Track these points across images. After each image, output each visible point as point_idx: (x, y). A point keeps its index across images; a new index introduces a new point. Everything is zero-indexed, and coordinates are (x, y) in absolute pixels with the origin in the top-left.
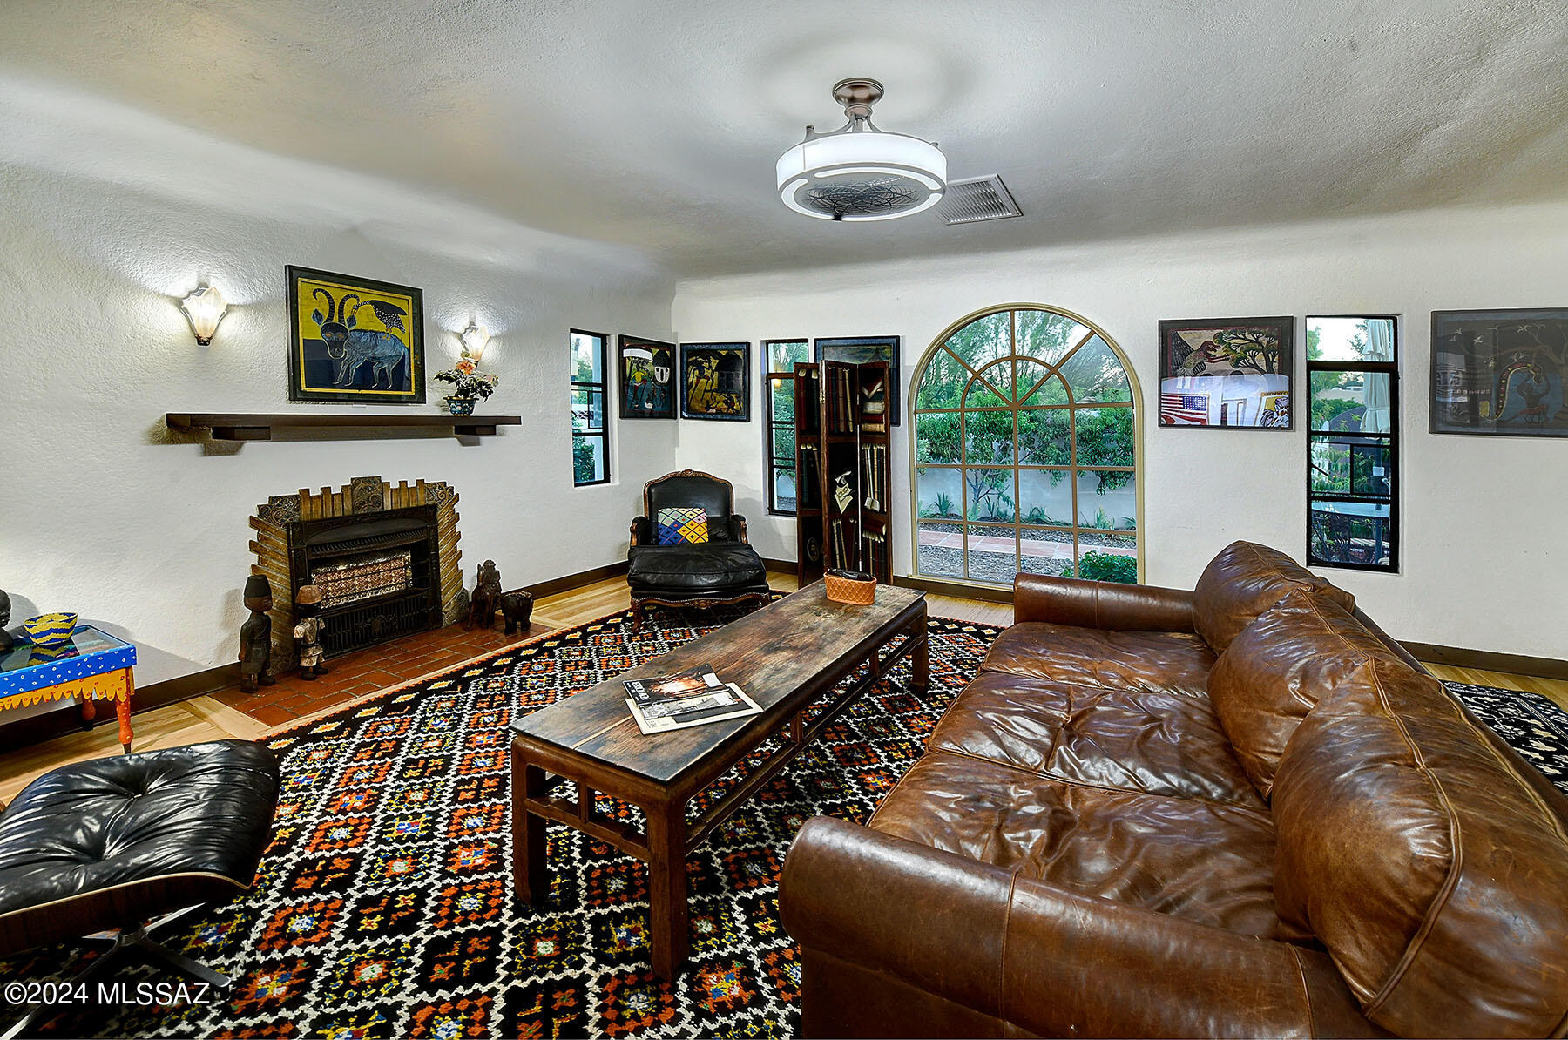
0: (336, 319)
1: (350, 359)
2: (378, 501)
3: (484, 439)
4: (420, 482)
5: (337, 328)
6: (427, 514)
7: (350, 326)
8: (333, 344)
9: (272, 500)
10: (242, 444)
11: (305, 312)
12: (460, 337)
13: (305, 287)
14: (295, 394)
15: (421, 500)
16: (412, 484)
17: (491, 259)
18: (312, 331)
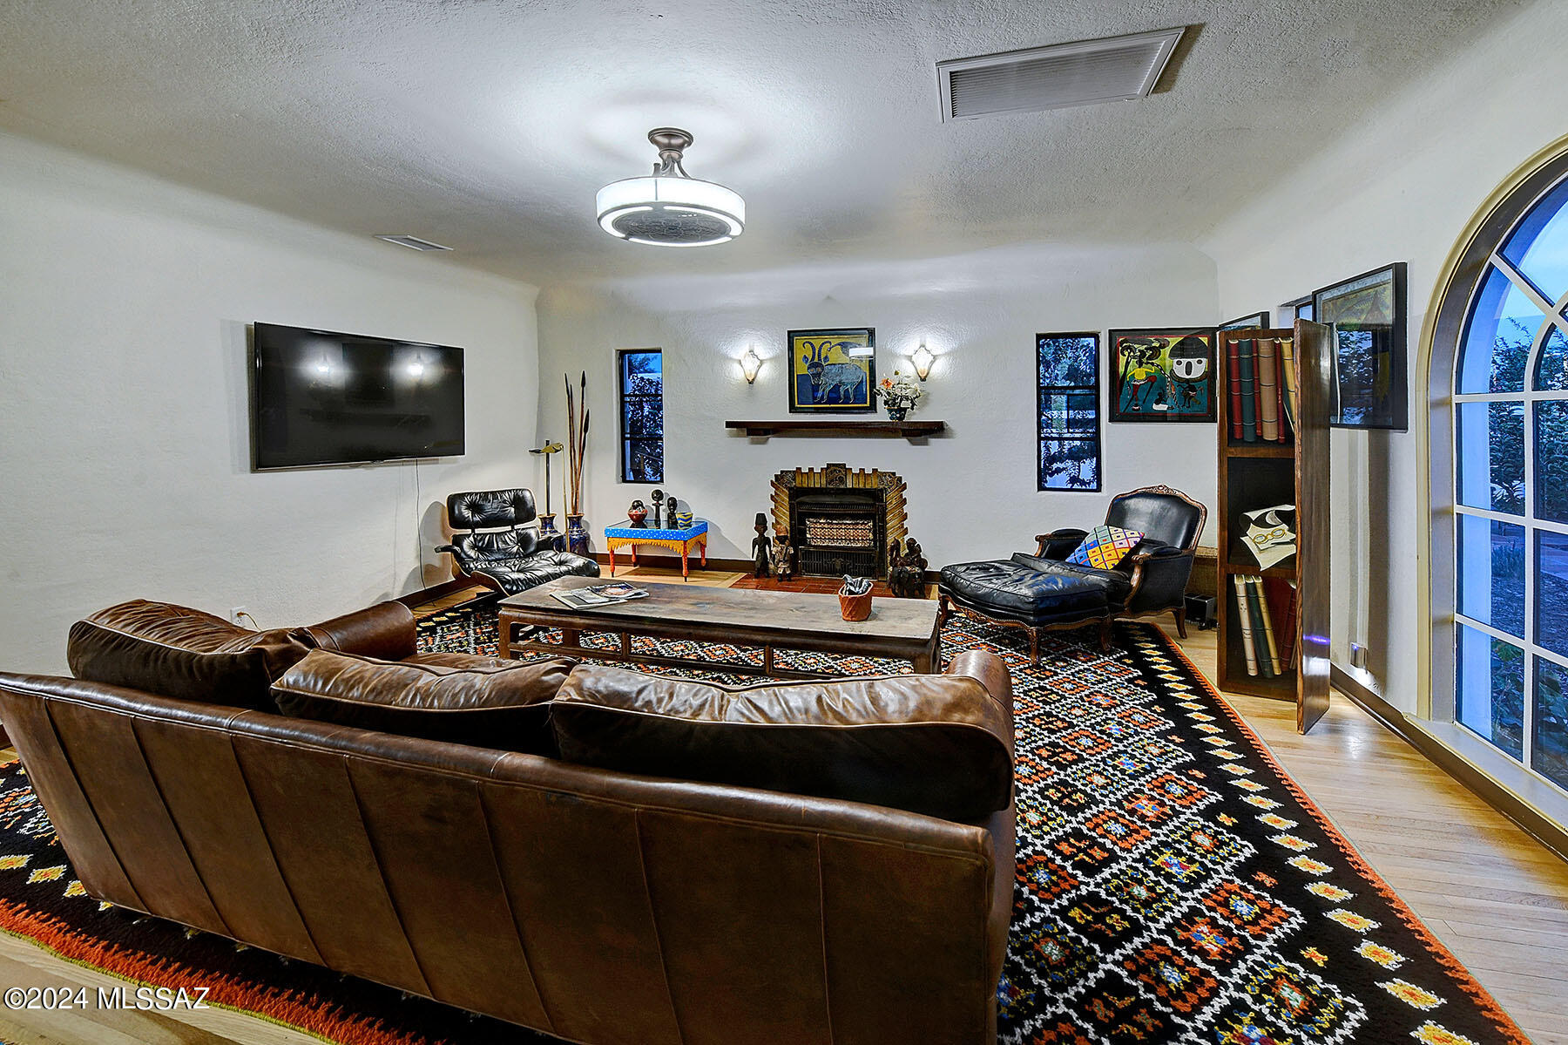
0: (816, 360)
1: (826, 382)
2: (842, 481)
3: (932, 441)
4: (875, 471)
5: (818, 365)
6: (876, 496)
7: (825, 362)
8: (814, 375)
9: (782, 472)
10: (768, 438)
11: (798, 357)
12: (910, 358)
13: (798, 342)
14: (793, 409)
15: (873, 484)
16: (869, 471)
17: (940, 289)
18: (802, 368)
